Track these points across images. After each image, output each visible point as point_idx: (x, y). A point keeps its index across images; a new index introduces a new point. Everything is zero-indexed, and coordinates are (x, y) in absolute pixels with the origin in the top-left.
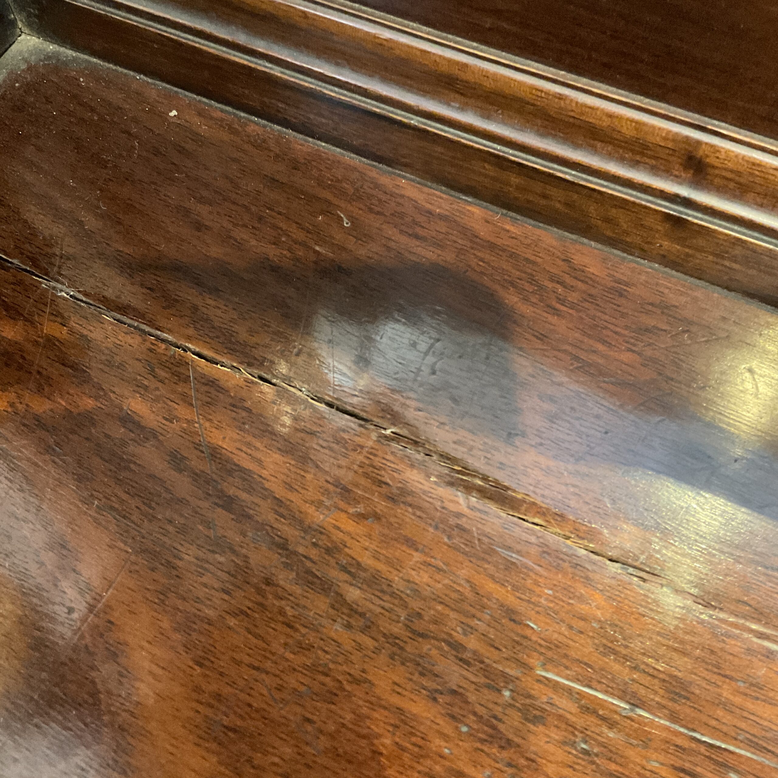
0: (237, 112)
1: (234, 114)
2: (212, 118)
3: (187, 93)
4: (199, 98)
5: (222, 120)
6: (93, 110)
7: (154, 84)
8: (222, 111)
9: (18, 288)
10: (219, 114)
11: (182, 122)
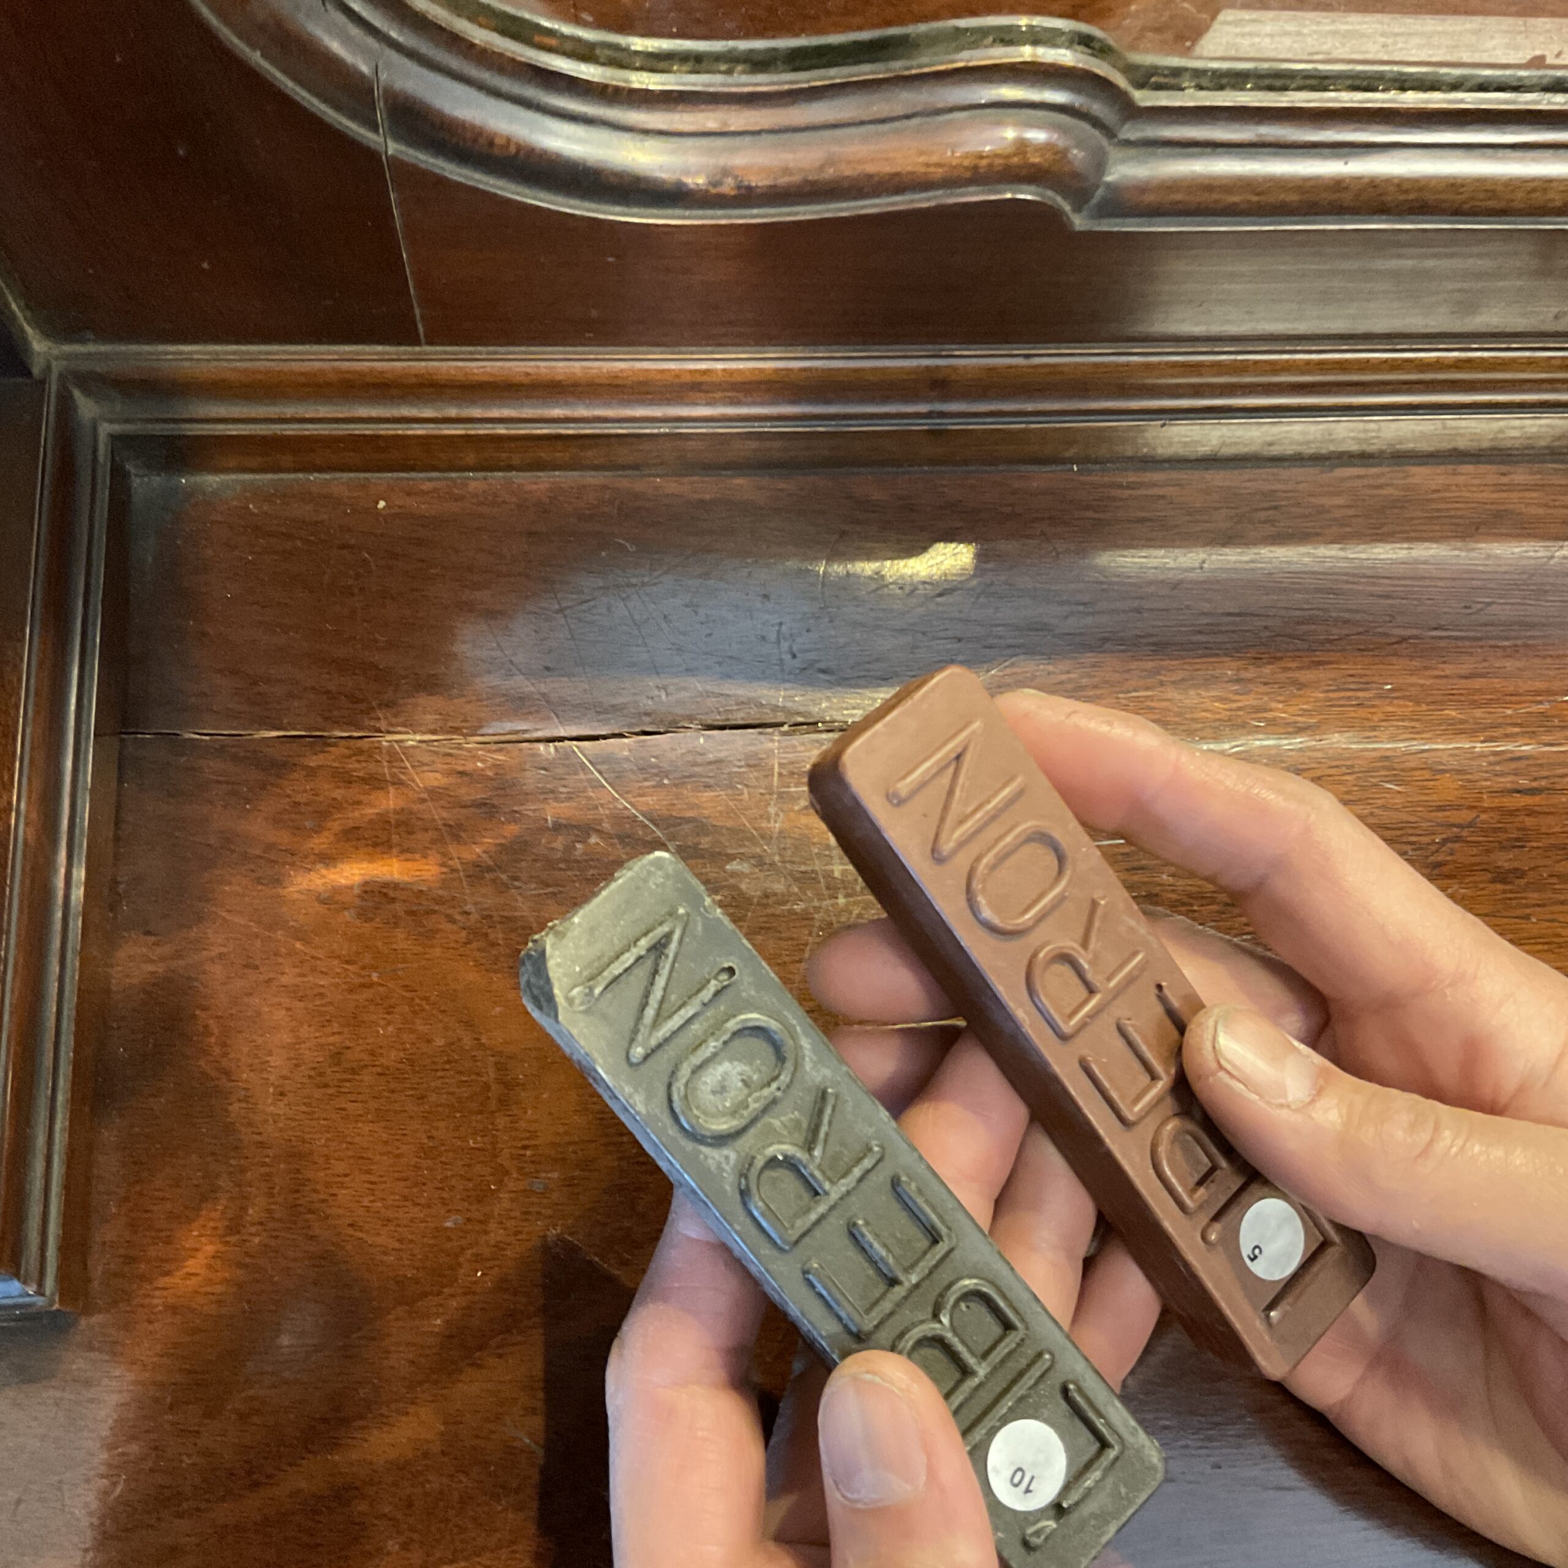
0: (446, 475)
1: (446, 479)
2: (424, 493)
3: (377, 475)
4: (395, 475)
5: (435, 490)
6: (289, 536)
7: (335, 479)
8: (430, 480)
9: (361, 758)
10: (427, 486)
11: (397, 510)
